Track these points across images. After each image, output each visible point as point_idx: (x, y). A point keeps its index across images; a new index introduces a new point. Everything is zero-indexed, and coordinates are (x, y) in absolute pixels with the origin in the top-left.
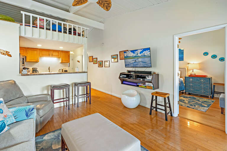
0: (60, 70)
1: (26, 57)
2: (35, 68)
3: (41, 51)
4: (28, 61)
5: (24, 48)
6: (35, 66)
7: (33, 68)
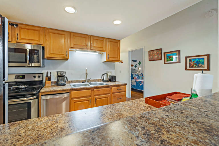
0: (104, 74)
1: (43, 48)
2: (60, 72)
3: (72, 36)
4: (48, 56)
5: (39, 29)
6: (62, 67)
7: (57, 72)
